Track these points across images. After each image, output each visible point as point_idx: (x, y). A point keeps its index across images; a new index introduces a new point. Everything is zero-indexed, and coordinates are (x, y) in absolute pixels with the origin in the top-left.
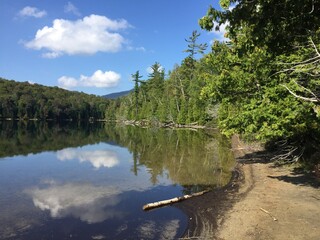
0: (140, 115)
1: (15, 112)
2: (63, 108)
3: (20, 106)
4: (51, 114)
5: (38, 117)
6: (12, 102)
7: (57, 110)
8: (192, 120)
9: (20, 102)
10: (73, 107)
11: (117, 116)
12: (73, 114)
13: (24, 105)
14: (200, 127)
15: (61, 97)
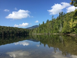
0: (41, 32)
1: (9, 33)
2: (19, 32)
3: (10, 32)
4: (17, 33)
5: (14, 34)
6: (8, 31)
7: (18, 33)
8: (54, 33)
9: (10, 31)
10: (21, 32)
11: (33, 33)
12: (22, 33)
13: (11, 32)
14: (56, 34)
15: (18, 29)
